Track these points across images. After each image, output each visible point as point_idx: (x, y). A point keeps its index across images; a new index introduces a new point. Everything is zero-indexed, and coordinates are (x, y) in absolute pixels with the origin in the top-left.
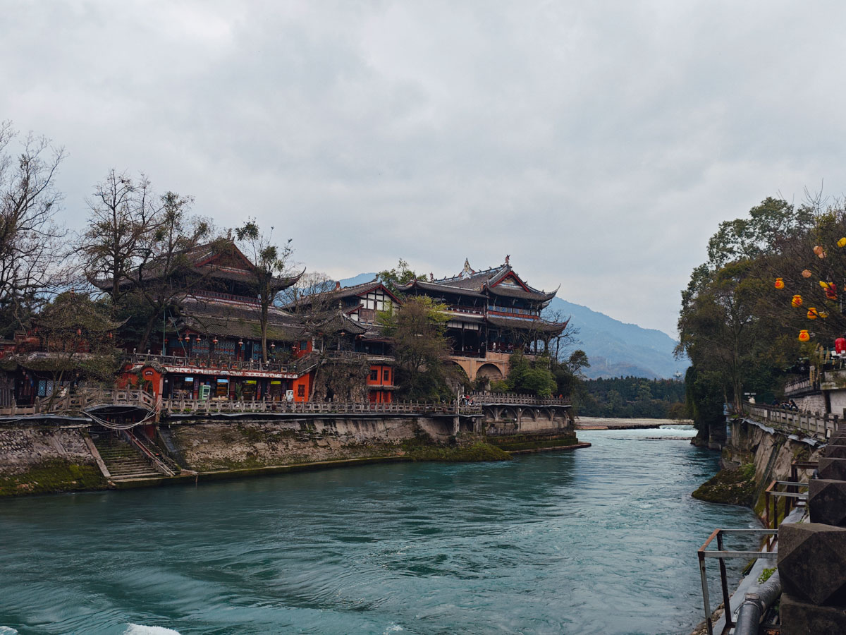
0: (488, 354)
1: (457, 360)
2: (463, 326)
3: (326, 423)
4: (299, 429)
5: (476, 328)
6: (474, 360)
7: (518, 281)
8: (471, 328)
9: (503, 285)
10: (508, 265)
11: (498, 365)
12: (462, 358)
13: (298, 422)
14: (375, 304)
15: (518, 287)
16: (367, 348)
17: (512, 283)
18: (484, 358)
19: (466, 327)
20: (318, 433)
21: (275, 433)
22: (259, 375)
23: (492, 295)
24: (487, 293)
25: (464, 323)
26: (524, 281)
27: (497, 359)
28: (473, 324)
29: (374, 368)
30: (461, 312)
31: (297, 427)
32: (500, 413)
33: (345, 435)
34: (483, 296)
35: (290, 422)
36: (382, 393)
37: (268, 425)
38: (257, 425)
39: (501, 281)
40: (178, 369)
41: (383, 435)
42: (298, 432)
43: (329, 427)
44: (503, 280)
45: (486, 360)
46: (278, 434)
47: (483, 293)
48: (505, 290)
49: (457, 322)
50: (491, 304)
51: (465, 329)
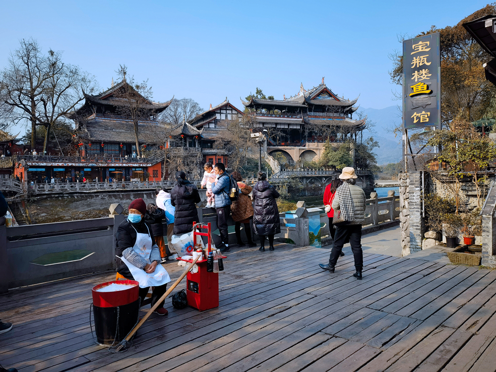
0: (307, 144)
1: (285, 149)
2: (288, 127)
5: (299, 127)
6: (297, 148)
7: (330, 94)
8: (295, 127)
9: (319, 98)
10: (323, 84)
11: (314, 151)
12: (289, 147)
14: (226, 116)
15: (331, 98)
16: (209, 144)
17: (327, 96)
18: (304, 146)
19: (291, 127)
22: (121, 165)
23: (310, 105)
24: (306, 104)
25: (289, 125)
27: (314, 147)
28: (296, 124)
29: (211, 157)
30: (288, 117)
32: (307, 182)
34: (303, 106)
39: (318, 95)
40: (54, 164)
44: (320, 95)
45: (306, 147)
47: (304, 103)
48: (321, 101)
49: (284, 124)
50: (310, 111)
51: (290, 129)
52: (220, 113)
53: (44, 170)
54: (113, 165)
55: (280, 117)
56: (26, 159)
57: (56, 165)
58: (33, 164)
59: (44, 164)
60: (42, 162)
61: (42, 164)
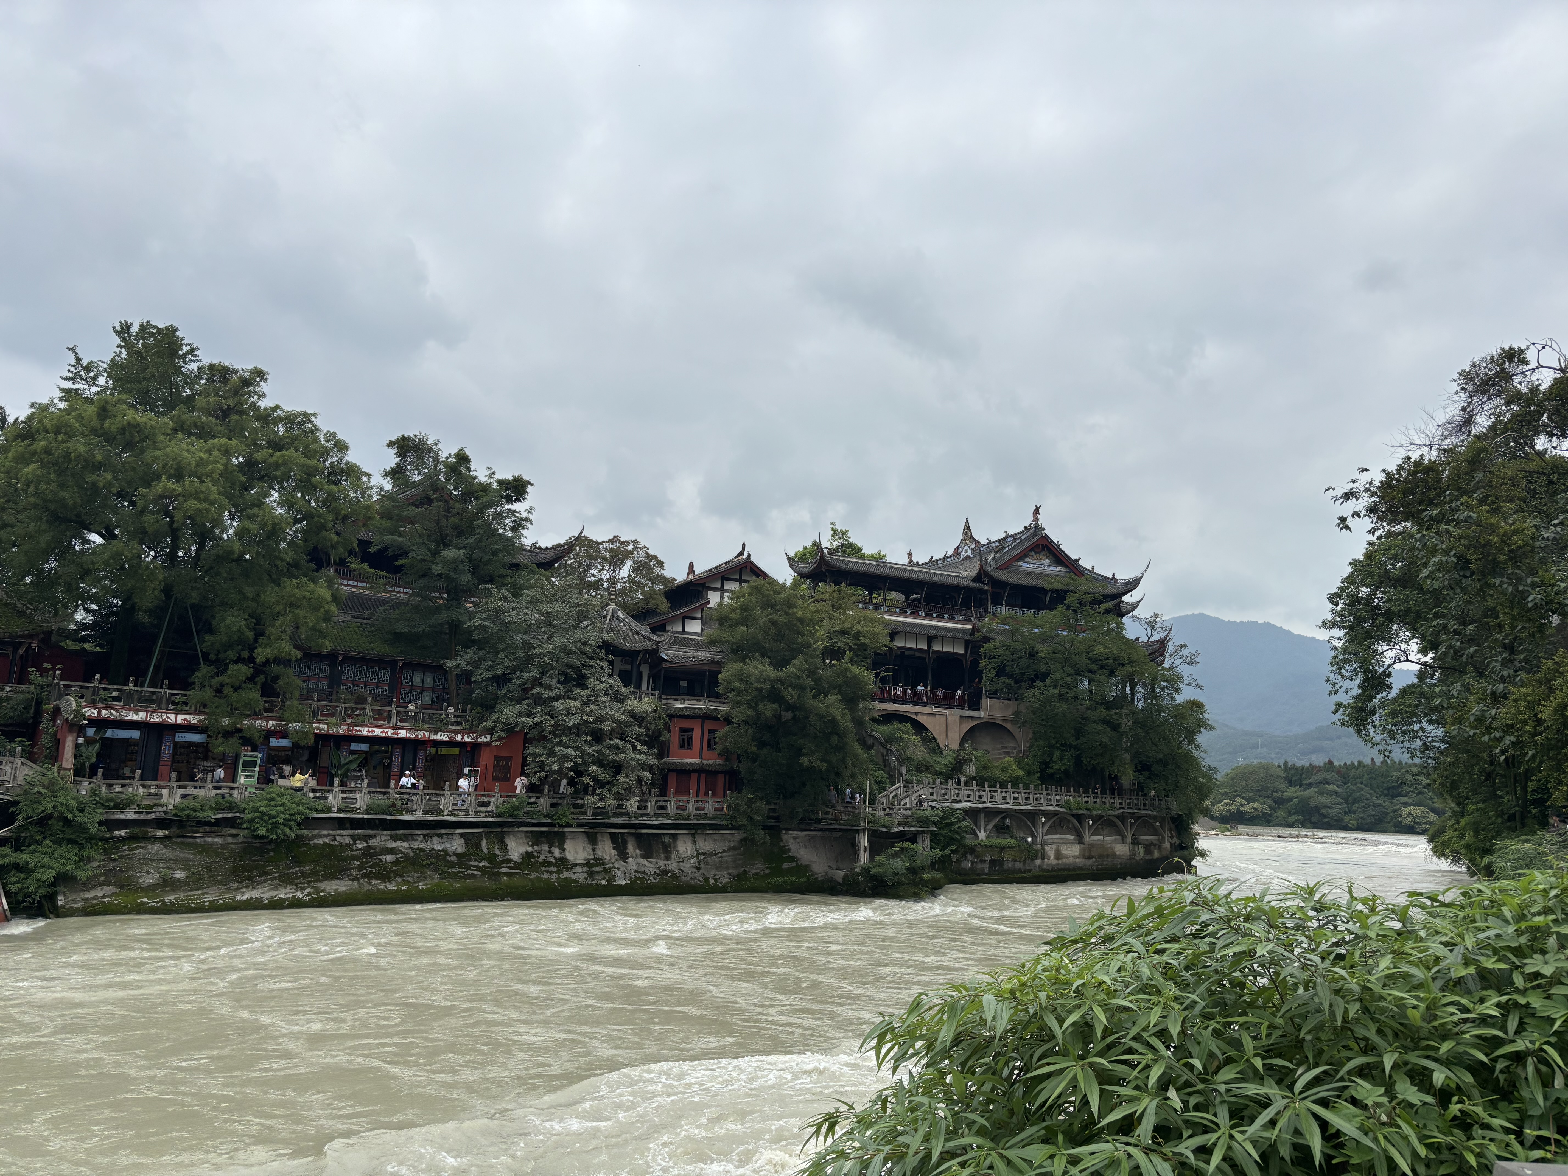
0: (986, 702)
1: (917, 714)
2: (929, 645)
3: (536, 839)
4: (460, 850)
5: (960, 650)
6: (954, 715)
7: (1059, 557)
8: (948, 649)
9: (1027, 566)
10: (1036, 526)
12: (927, 709)
13: (462, 835)
15: (1059, 568)
16: (684, 683)
17: (1047, 561)
18: (978, 710)
19: (937, 647)
20: (510, 861)
21: (389, 858)
22: (390, 733)
23: (996, 583)
24: (985, 580)
25: (931, 639)
26: (1074, 557)
27: (1005, 714)
28: (954, 640)
29: (686, 724)
30: (929, 616)
31: (457, 845)
32: (990, 826)
33: (582, 865)
34: (974, 585)
35: (440, 836)
36: (703, 776)
37: (373, 842)
38: (347, 840)
39: (1021, 557)
40: (173, 717)
41: (687, 866)
42: (454, 859)
43: (546, 848)
44: (1026, 556)
45: (982, 714)
46: (396, 862)
47: (978, 578)
48: (1029, 574)
49: (917, 636)
50: (997, 602)
51: (934, 652)
52: (722, 590)
53: (135, 734)
54: (365, 731)
55: (903, 612)
56: (82, 697)
57: (179, 721)
58: (104, 712)
59: (141, 716)
60: (136, 712)
61: (133, 717)
